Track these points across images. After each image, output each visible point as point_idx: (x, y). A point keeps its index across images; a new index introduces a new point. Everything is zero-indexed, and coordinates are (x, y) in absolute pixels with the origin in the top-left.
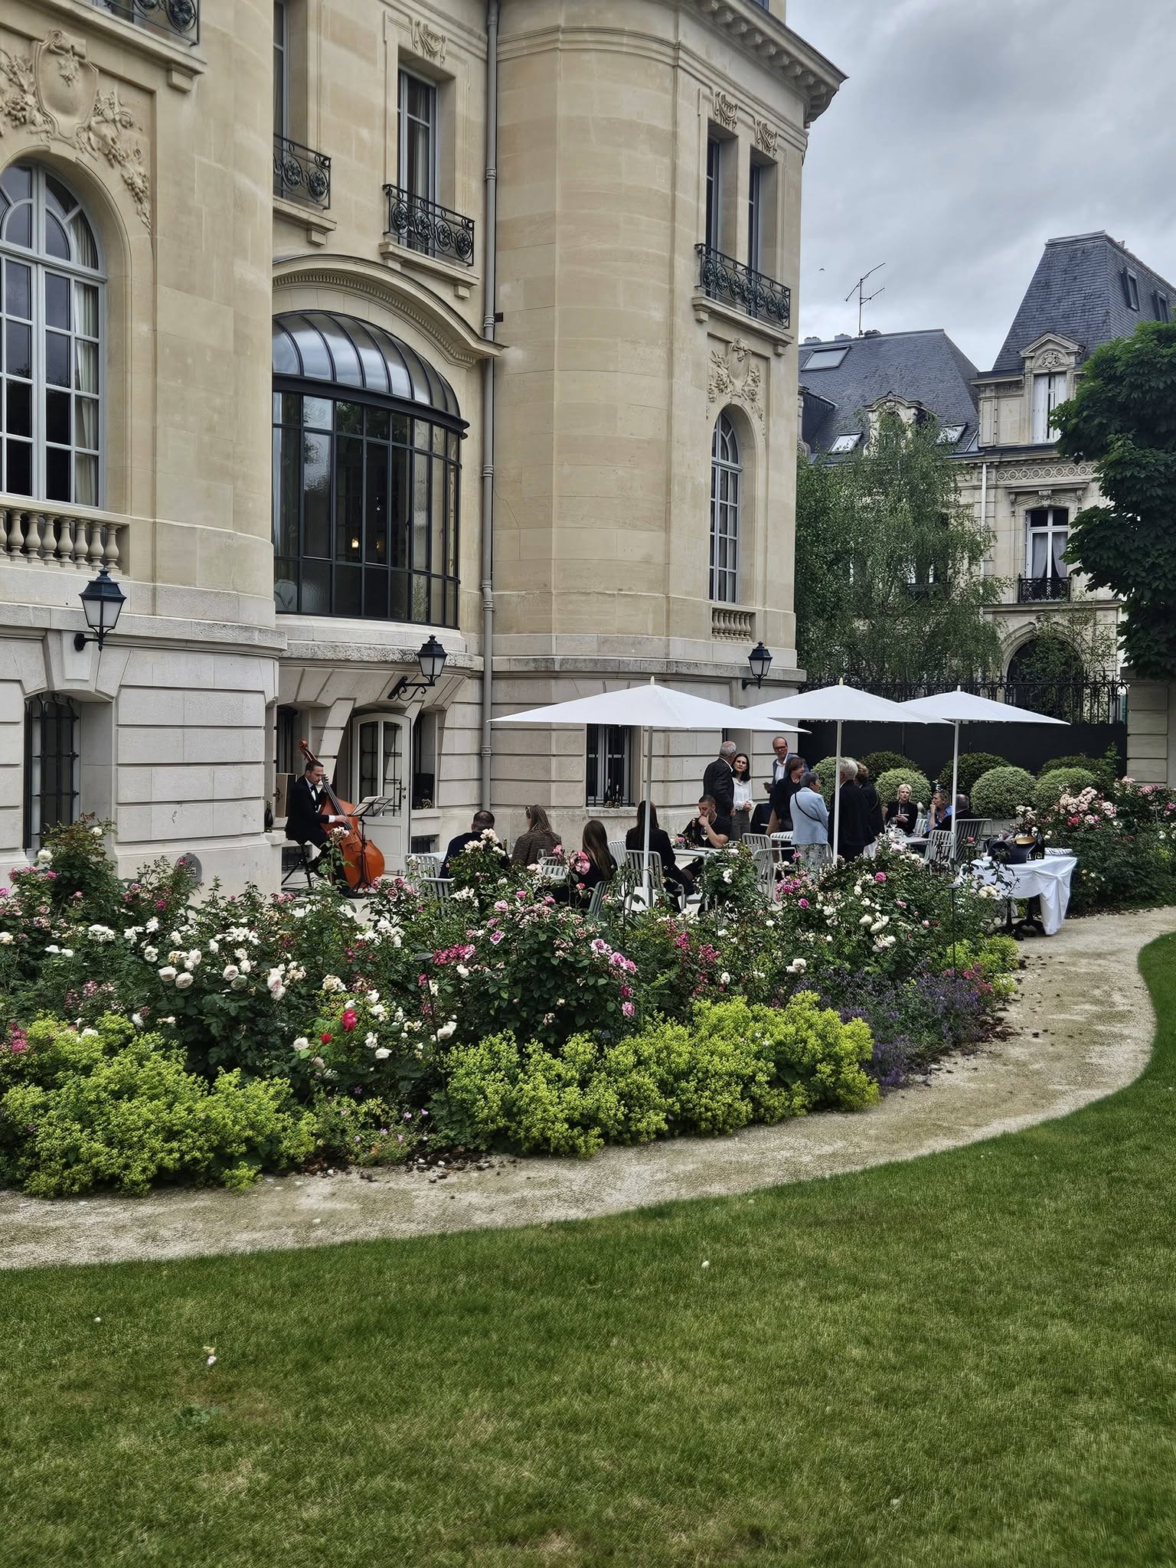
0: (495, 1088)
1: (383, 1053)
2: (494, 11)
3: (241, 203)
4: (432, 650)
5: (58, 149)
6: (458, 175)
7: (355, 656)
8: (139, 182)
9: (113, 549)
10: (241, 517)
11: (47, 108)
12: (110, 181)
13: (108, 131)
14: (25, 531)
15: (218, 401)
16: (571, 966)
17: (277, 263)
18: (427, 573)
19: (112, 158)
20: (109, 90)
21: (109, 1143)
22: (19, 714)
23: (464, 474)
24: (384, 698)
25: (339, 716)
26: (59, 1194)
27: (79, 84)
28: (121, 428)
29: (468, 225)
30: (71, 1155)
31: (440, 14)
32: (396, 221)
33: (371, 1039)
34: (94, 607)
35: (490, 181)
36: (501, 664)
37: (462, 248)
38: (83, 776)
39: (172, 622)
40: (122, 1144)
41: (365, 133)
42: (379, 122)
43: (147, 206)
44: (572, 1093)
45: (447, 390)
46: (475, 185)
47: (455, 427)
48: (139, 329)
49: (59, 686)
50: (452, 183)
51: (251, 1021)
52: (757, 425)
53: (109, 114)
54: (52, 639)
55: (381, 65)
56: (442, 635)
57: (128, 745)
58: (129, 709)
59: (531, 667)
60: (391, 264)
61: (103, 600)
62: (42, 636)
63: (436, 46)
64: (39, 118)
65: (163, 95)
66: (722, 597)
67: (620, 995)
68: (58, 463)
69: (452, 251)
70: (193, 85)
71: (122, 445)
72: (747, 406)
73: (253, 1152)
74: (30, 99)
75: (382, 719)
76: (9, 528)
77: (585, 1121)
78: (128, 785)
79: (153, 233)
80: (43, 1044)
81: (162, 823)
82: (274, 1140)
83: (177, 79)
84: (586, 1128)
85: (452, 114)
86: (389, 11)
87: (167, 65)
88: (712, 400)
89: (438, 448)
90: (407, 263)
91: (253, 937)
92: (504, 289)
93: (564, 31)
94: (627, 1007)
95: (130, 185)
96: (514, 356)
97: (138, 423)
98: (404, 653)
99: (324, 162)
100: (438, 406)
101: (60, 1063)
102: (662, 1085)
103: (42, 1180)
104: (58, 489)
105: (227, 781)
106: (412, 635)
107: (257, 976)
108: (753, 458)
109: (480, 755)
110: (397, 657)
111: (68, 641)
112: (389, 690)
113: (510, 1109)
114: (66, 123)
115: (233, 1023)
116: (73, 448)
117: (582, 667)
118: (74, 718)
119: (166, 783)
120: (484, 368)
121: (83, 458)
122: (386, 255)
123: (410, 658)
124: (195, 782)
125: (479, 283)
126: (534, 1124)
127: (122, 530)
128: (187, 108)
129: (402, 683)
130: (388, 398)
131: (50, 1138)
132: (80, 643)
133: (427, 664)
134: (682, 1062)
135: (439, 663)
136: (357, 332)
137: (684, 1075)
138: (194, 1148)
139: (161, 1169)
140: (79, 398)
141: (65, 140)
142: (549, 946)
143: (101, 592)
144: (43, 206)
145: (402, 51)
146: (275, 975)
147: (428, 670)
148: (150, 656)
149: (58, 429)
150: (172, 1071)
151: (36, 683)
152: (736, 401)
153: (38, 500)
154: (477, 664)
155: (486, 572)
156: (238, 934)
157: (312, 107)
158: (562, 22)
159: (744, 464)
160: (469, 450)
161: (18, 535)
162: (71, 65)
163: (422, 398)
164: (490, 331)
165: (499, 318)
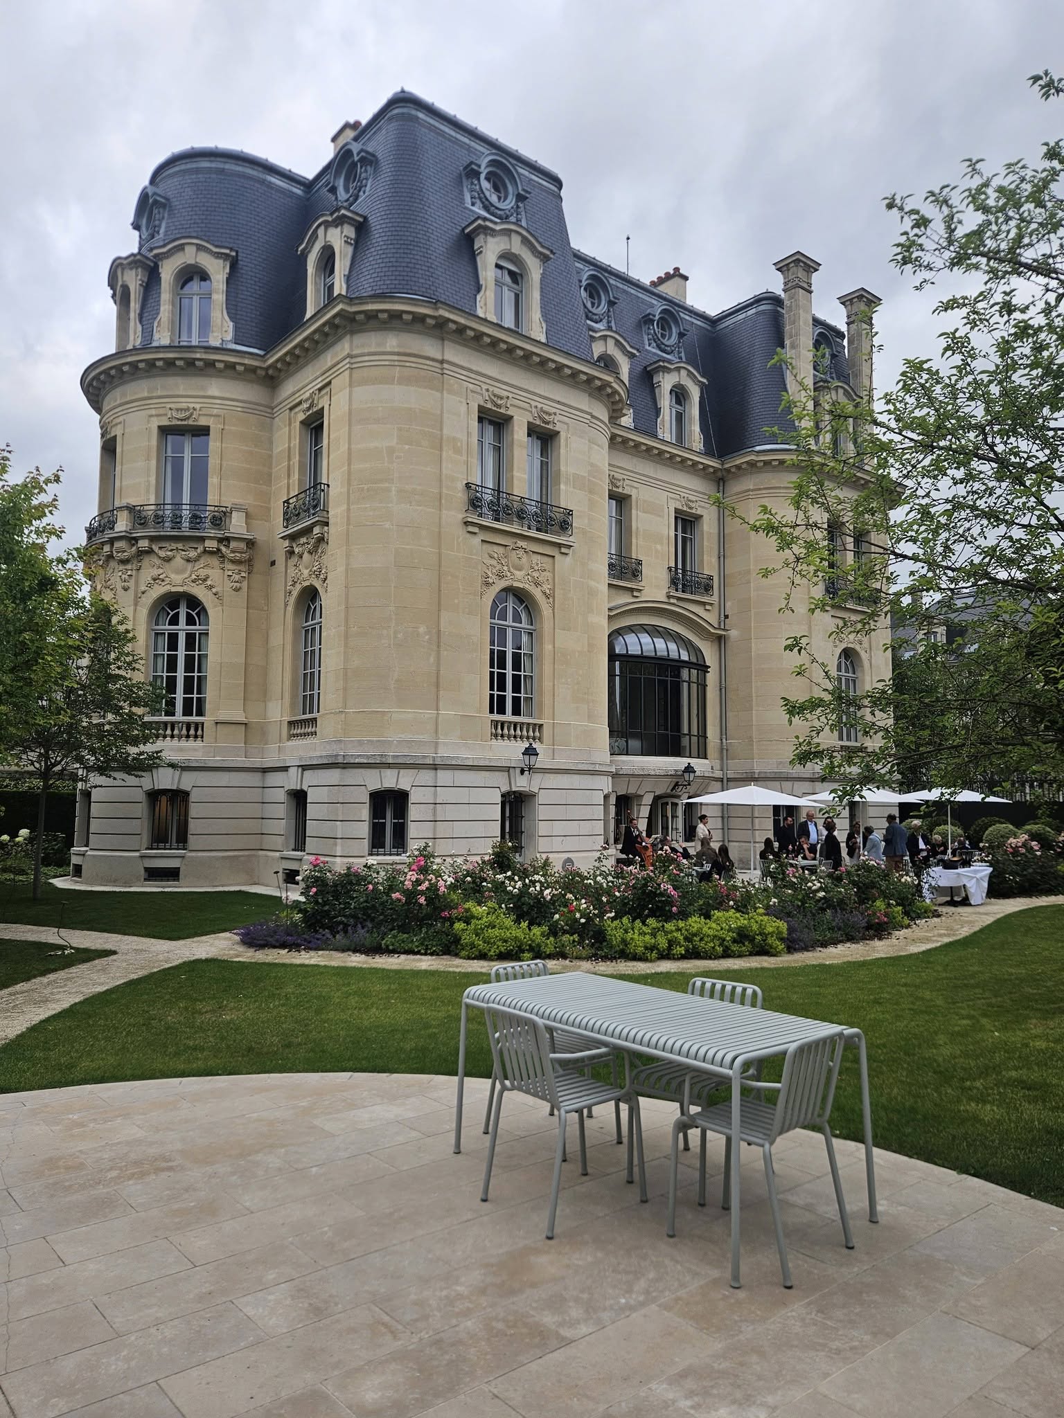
0: (619, 934)
1: (583, 921)
2: (721, 484)
3: (592, 593)
4: (689, 769)
5: (516, 584)
6: (705, 557)
7: (653, 773)
8: (548, 591)
9: (537, 734)
10: (591, 717)
11: (512, 570)
12: (537, 593)
13: (536, 574)
14: (502, 729)
15: (581, 672)
16: (655, 893)
17: (610, 609)
18: (689, 734)
19: (537, 584)
20: (536, 558)
21: (484, 942)
22: (499, 800)
23: (708, 689)
24: (669, 791)
25: (648, 799)
26: (469, 958)
27: (525, 559)
28: (541, 686)
29: (710, 578)
30: (473, 945)
31: (695, 491)
32: (674, 582)
33: (578, 915)
34: (527, 757)
35: (722, 557)
36: (731, 774)
37: (708, 588)
38: (525, 825)
39: (561, 762)
40: (488, 943)
41: (659, 547)
42: (665, 541)
43: (551, 599)
44: (647, 937)
45: (698, 652)
46: (714, 560)
47: (703, 668)
48: (548, 647)
49: (514, 789)
50: (702, 561)
51: (538, 908)
52: (864, 655)
53: (536, 568)
54: (511, 770)
55: (666, 517)
56: (695, 762)
57: (542, 812)
58: (542, 798)
59: (744, 776)
60: (672, 601)
61: (530, 755)
62: (508, 769)
63: (693, 505)
64: (509, 574)
65: (558, 557)
66: (849, 739)
67: (672, 904)
68: (516, 701)
69: (702, 591)
70: (570, 551)
71: (541, 693)
72: (857, 647)
73: (531, 949)
74: (505, 568)
75: (670, 800)
76: (496, 729)
77: (652, 948)
78: (543, 828)
79: (553, 610)
80: (468, 910)
81: (557, 844)
82: (539, 945)
83: (563, 550)
84: (652, 951)
85: (702, 531)
86: (670, 495)
87: (559, 545)
88: (836, 646)
89: (694, 679)
90: (679, 599)
91: (542, 879)
92: (728, 604)
93: (752, 491)
94: (674, 909)
95: (545, 593)
96: (733, 633)
97: (547, 684)
98: (676, 771)
99: (639, 563)
100: (694, 660)
101: (473, 917)
102: (686, 939)
103: (463, 953)
104: (516, 711)
105: (586, 827)
106: (679, 763)
107: (541, 891)
108: (863, 671)
109: (723, 817)
110: (673, 773)
111: (518, 771)
112: (671, 788)
113: (624, 941)
114: (519, 574)
115: (531, 907)
116: (522, 695)
117: (769, 775)
118: (522, 802)
119: (559, 828)
120: (720, 640)
121: (526, 699)
122: (669, 597)
123: (679, 773)
124: (572, 828)
125: (716, 603)
126: (631, 948)
127: (541, 726)
128: (568, 559)
129: (677, 784)
130: (667, 660)
131: (466, 939)
132: (522, 772)
133: (686, 775)
134: (694, 930)
135: (692, 775)
136: (654, 631)
137: (695, 935)
138: (510, 946)
139: (501, 952)
140: (525, 676)
141: (519, 581)
142: (645, 885)
143: (531, 752)
144: (511, 605)
145: (677, 511)
146: (547, 892)
147: (687, 779)
148: (552, 776)
149: (516, 688)
150: (508, 922)
151: (505, 789)
152: (850, 645)
153: (509, 717)
154: (718, 774)
155: (724, 732)
156: (537, 877)
157: (634, 541)
158: (751, 487)
159: (859, 674)
160: (712, 678)
161: (499, 731)
162: (521, 552)
163: (685, 657)
164: (722, 624)
165: (726, 617)
